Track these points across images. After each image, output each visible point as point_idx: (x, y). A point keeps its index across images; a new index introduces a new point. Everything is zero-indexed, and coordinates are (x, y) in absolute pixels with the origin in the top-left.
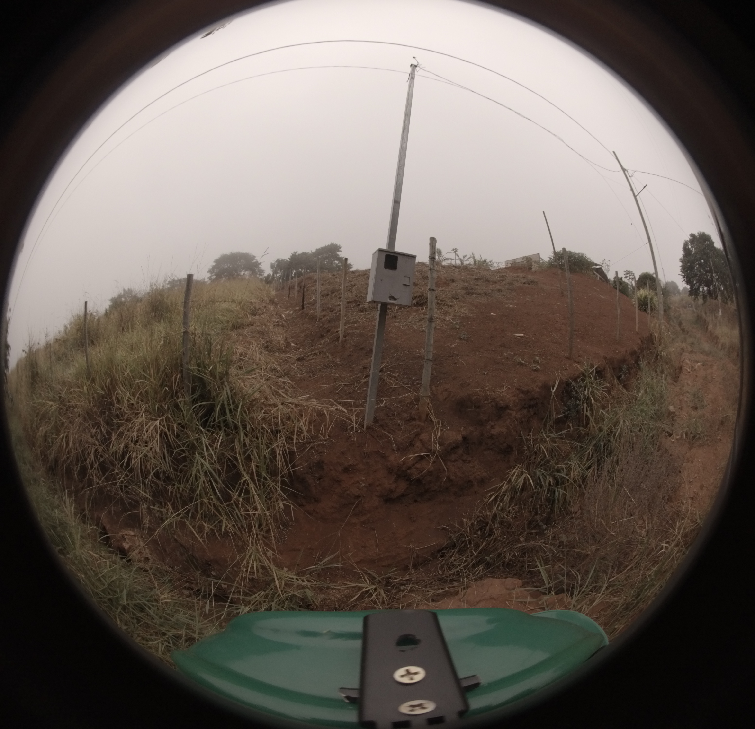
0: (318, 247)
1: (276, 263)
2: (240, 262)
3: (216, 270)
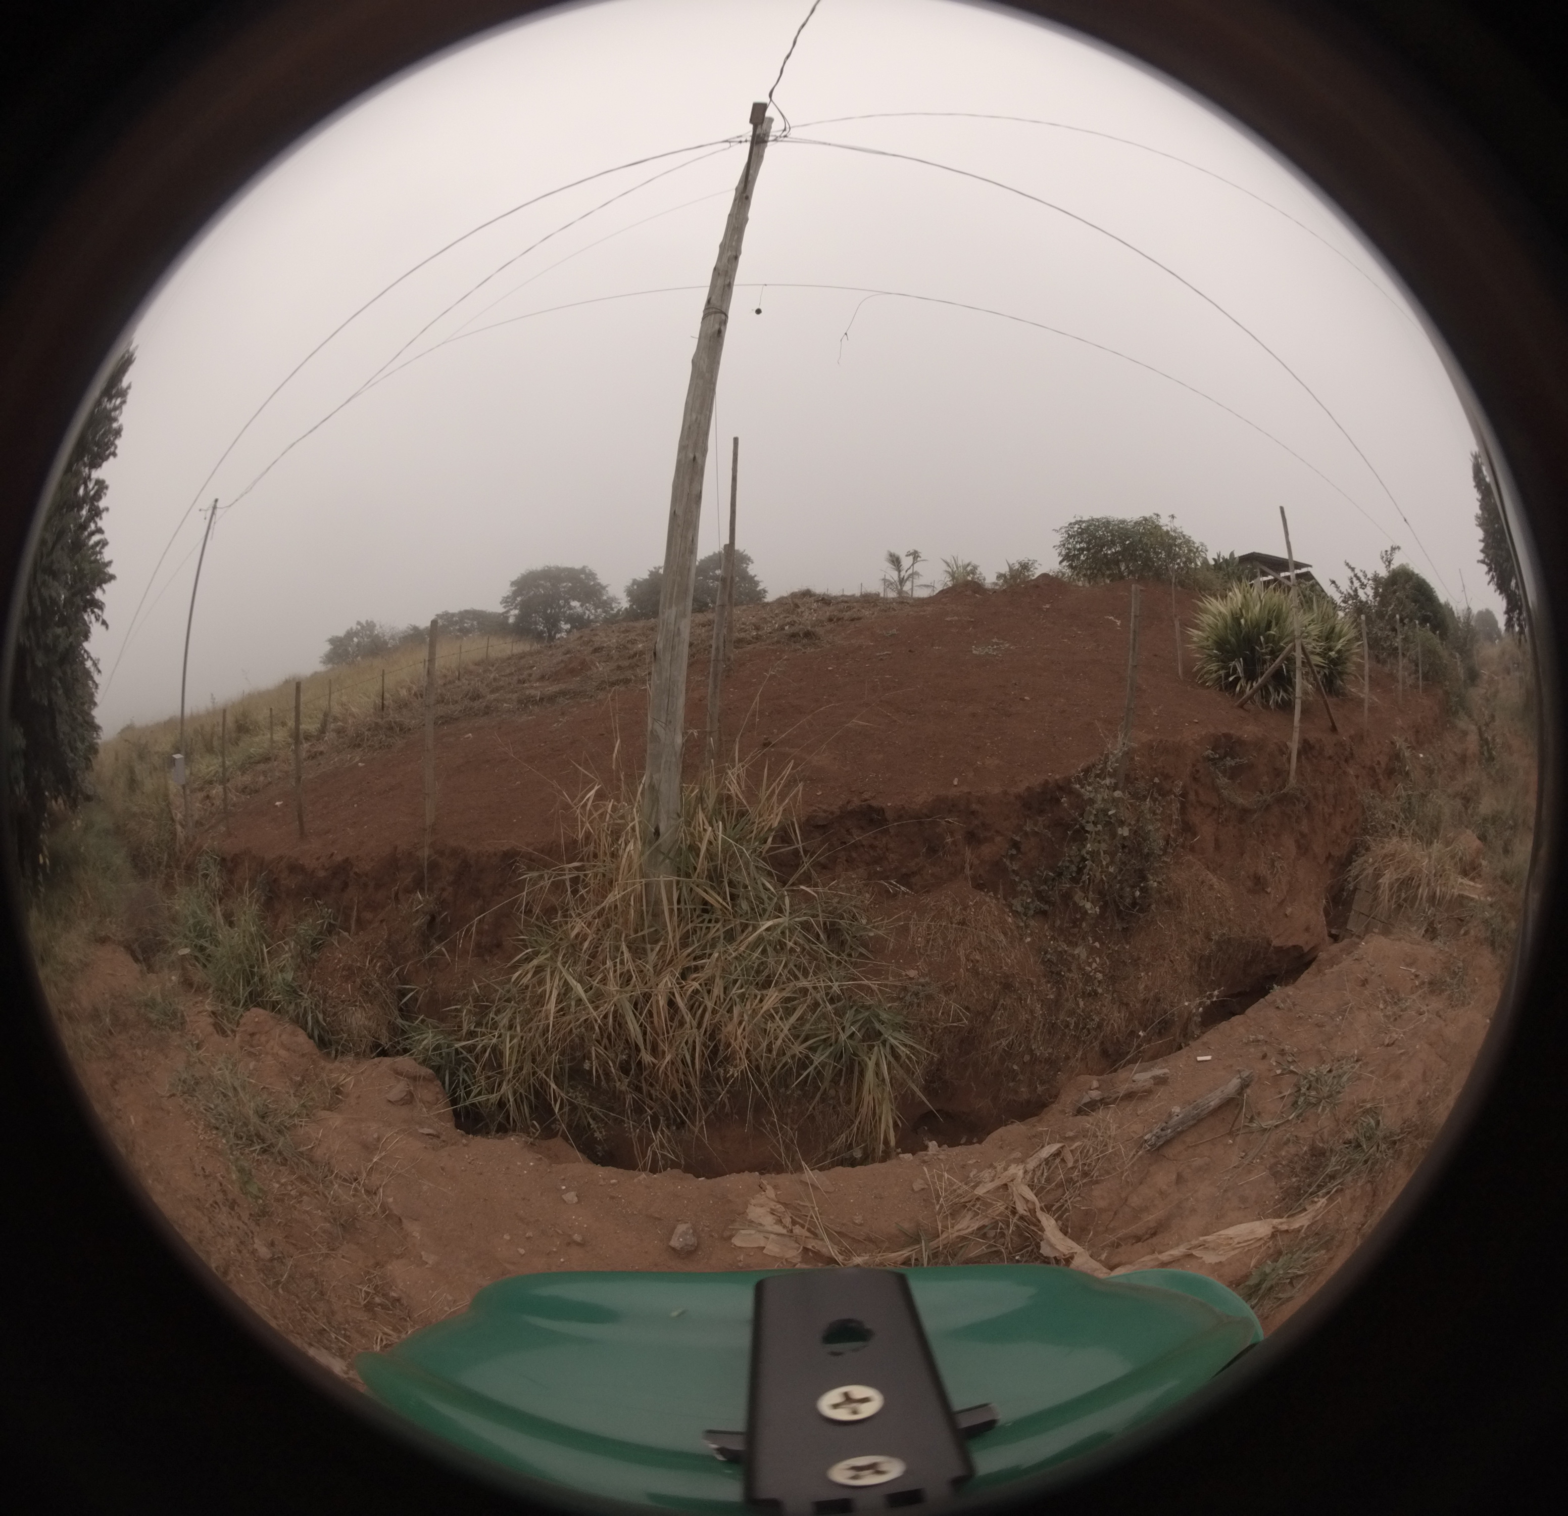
2: (564, 584)
3: (519, 599)
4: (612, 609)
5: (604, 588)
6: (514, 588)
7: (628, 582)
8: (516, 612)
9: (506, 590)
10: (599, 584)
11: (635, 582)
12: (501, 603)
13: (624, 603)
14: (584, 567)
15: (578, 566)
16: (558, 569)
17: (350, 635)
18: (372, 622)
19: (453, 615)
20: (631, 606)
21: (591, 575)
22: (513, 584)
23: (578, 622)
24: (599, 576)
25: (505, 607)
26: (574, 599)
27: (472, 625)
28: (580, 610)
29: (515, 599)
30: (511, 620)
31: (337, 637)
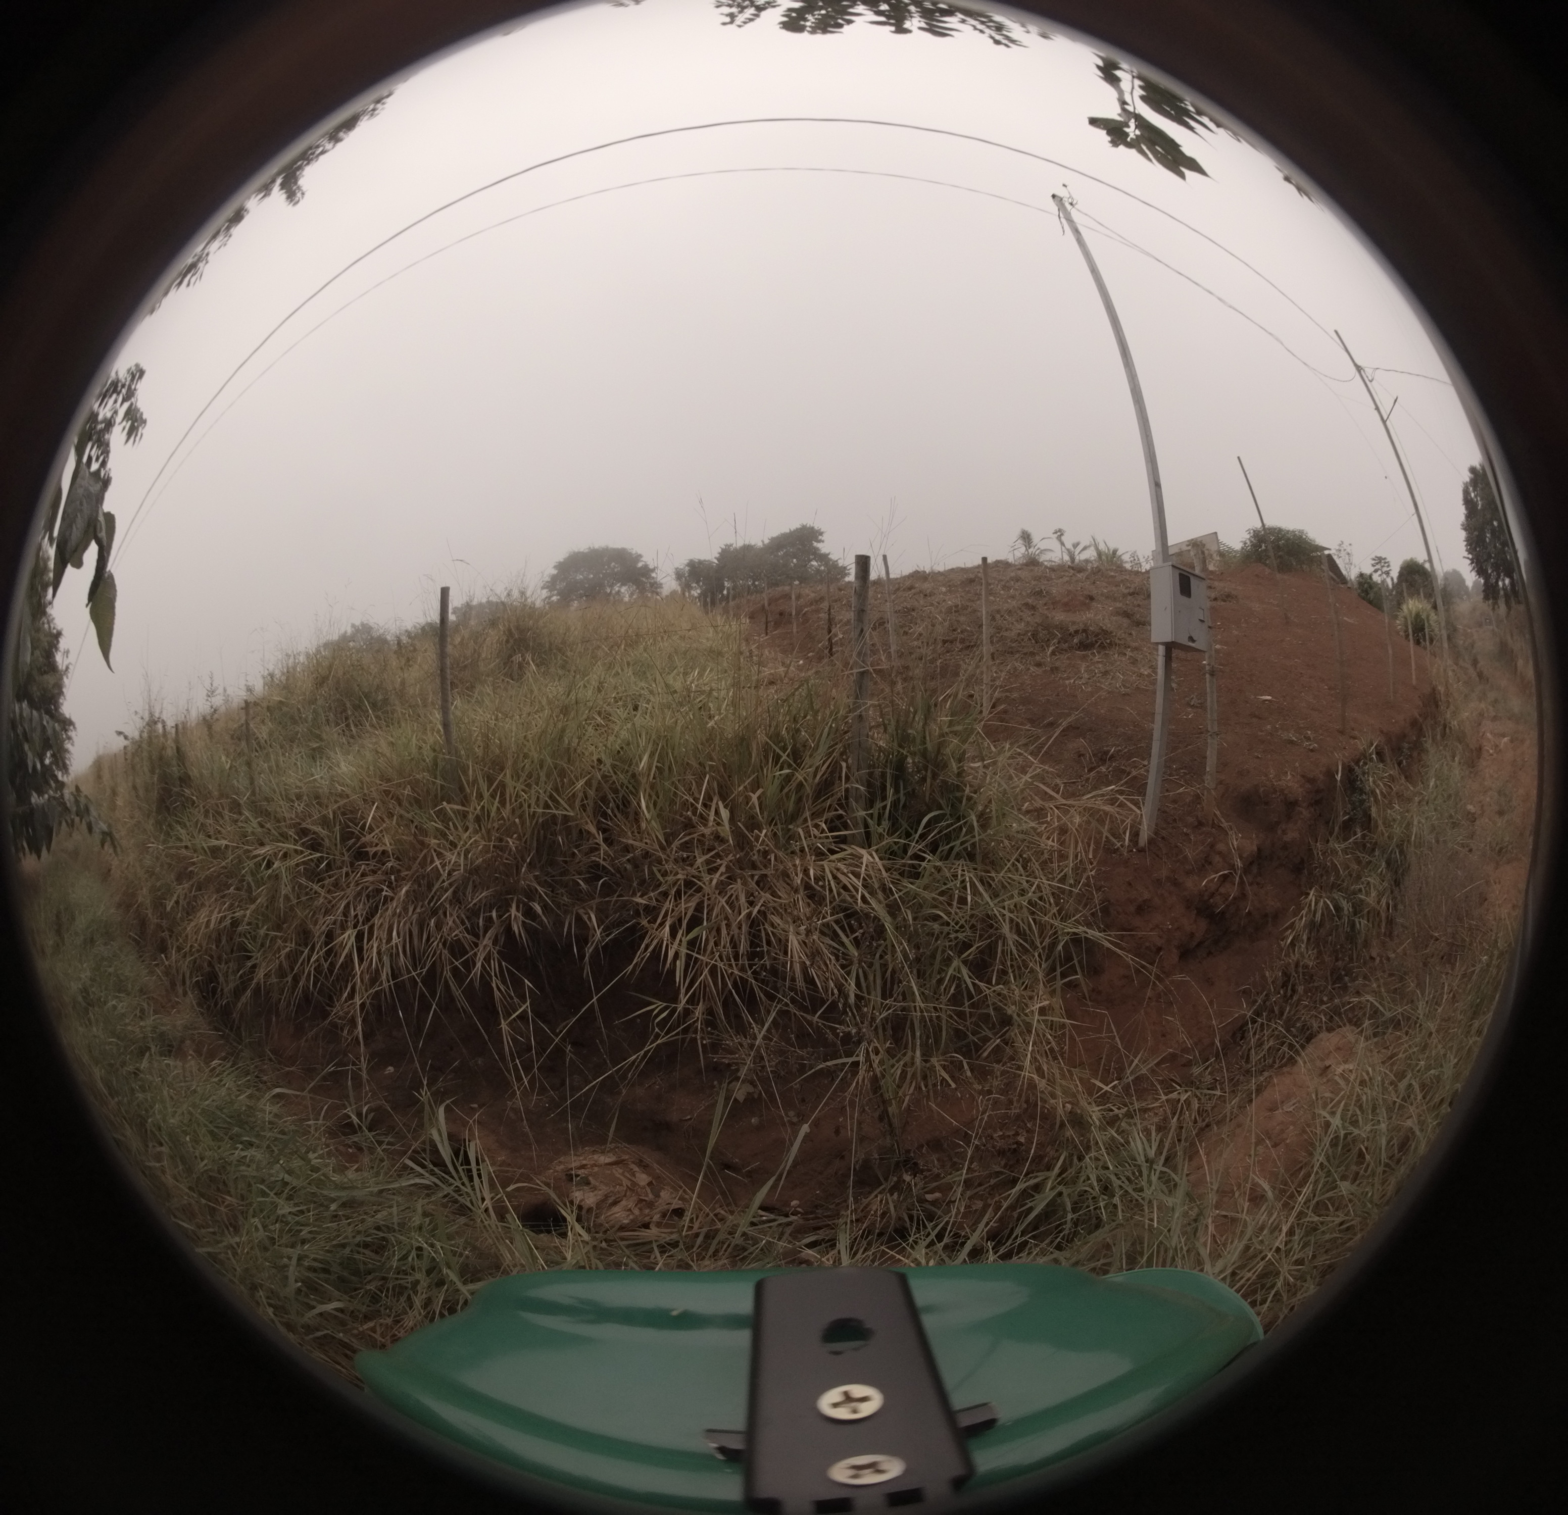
0: (775, 533)
1: (687, 569)
2: (612, 567)
3: (561, 583)
5: (653, 570)
6: (555, 572)
8: (555, 598)
10: (646, 567)
12: (542, 590)
13: (673, 586)
16: (604, 549)
18: (368, 623)
21: (639, 557)
22: (555, 567)
24: (645, 558)
25: (547, 592)
29: (557, 583)
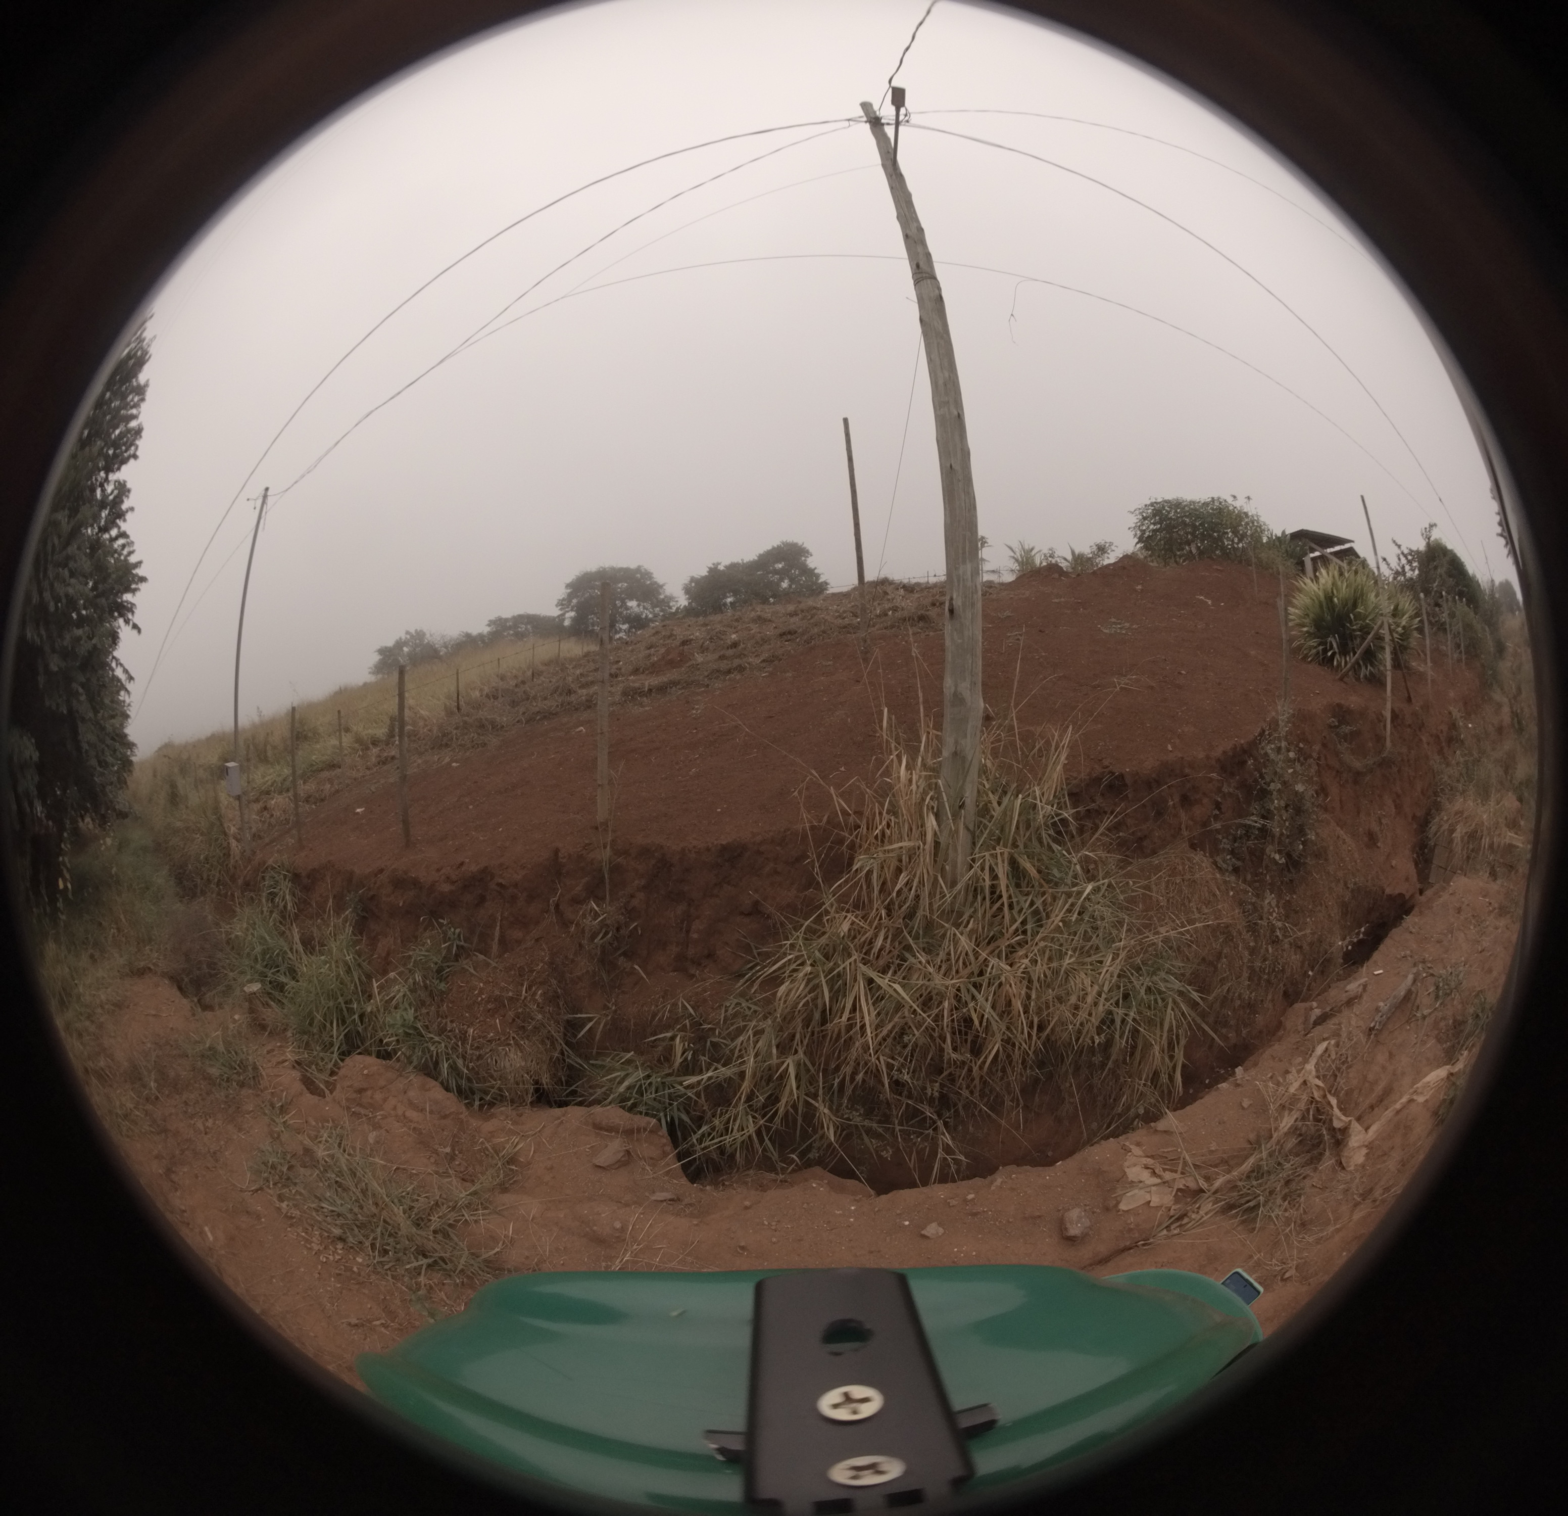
2: (620, 585)
3: (575, 601)
4: (670, 608)
5: (661, 586)
6: (569, 591)
7: (686, 580)
8: (572, 614)
9: (561, 592)
10: (656, 583)
11: (693, 580)
12: (557, 606)
13: (683, 601)
14: (639, 567)
15: (633, 565)
16: (613, 569)
17: (399, 644)
18: (421, 631)
19: (506, 620)
20: (689, 603)
21: (648, 575)
22: (568, 586)
23: (637, 622)
24: (655, 575)
25: (561, 609)
26: (631, 599)
27: (526, 629)
28: (636, 610)
29: (570, 601)
30: (567, 623)
31: (386, 648)
